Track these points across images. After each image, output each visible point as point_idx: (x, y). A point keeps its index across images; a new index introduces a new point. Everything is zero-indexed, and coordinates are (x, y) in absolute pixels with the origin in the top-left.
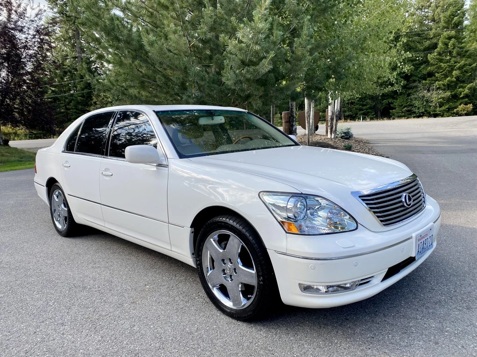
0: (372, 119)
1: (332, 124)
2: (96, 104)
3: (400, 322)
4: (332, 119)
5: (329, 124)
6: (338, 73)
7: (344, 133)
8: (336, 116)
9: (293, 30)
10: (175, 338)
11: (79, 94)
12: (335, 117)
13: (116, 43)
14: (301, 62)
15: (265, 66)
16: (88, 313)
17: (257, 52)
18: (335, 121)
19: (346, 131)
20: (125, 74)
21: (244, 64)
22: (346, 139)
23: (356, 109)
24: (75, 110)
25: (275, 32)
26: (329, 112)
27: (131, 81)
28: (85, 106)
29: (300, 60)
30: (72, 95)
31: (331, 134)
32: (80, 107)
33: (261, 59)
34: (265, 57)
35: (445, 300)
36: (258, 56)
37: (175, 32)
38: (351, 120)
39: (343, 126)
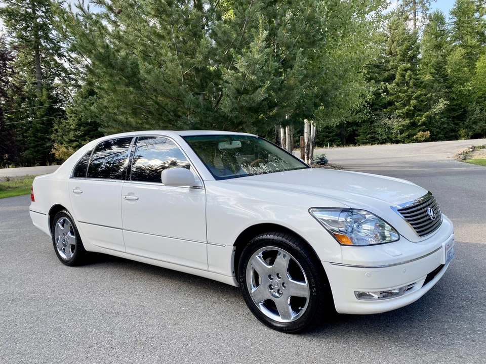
0: (338, 146)
1: (308, 150)
2: (57, 132)
3: (435, 326)
4: (308, 145)
5: (306, 151)
7: (320, 159)
8: (313, 143)
10: (234, 353)
11: (38, 121)
12: (311, 144)
13: (109, 70)
14: (293, 91)
15: (261, 95)
17: (252, 81)
18: (311, 147)
19: (321, 157)
20: (118, 100)
21: (239, 92)
22: (322, 164)
23: (323, 136)
24: (34, 138)
25: (270, 62)
26: (305, 138)
27: (125, 107)
28: (45, 134)
29: (293, 89)
30: (31, 122)
31: (308, 160)
32: (39, 134)
33: (256, 88)
34: (260, 86)
35: (466, 305)
36: (254, 85)
37: (172, 61)
38: (318, 146)
39: (318, 152)
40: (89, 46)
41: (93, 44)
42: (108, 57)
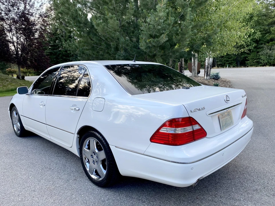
0: (234, 67)
1: (207, 70)
3: (230, 202)
4: (208, 68)
5: (206, 71)
6: (209, 42)
7: (215, 76)
9: (182, 16)
10: (95, 204)
11: (64, 50)
12: (209, 66)
13: (78, 24)
15: (164, 38)
16: (49, 185)
17: (159, 30)
18: (209, 69)
19: (216, 75)
21: (151, 36)
22: (216, 79)
23: (225, 60)
24: (62, 59)
25: (170, 18)
26: (206, 63)
27: (87, 46)
28: (67, 57)
29: (185, 35)
30: (60, 51)
31: (207, 76)
32: (64, 57)
33: (161, 34)
34: (163, 33)
35: (260, 189)
36: (160, 32)
37: (111, 18)
38: (221, 67)
39: (214, 71)
40: (67, 11)
41: (69, 9)
42: (77, 16)
